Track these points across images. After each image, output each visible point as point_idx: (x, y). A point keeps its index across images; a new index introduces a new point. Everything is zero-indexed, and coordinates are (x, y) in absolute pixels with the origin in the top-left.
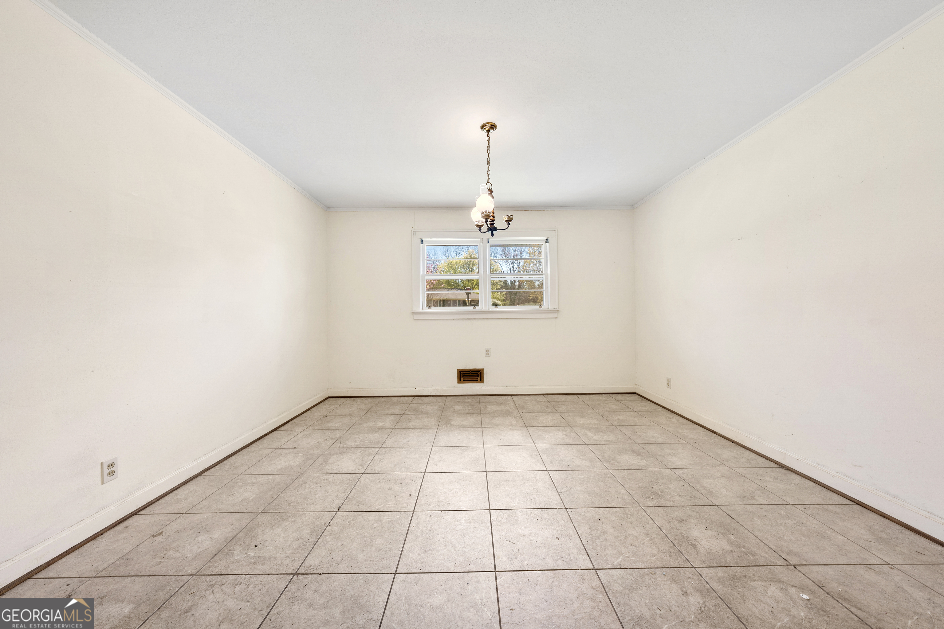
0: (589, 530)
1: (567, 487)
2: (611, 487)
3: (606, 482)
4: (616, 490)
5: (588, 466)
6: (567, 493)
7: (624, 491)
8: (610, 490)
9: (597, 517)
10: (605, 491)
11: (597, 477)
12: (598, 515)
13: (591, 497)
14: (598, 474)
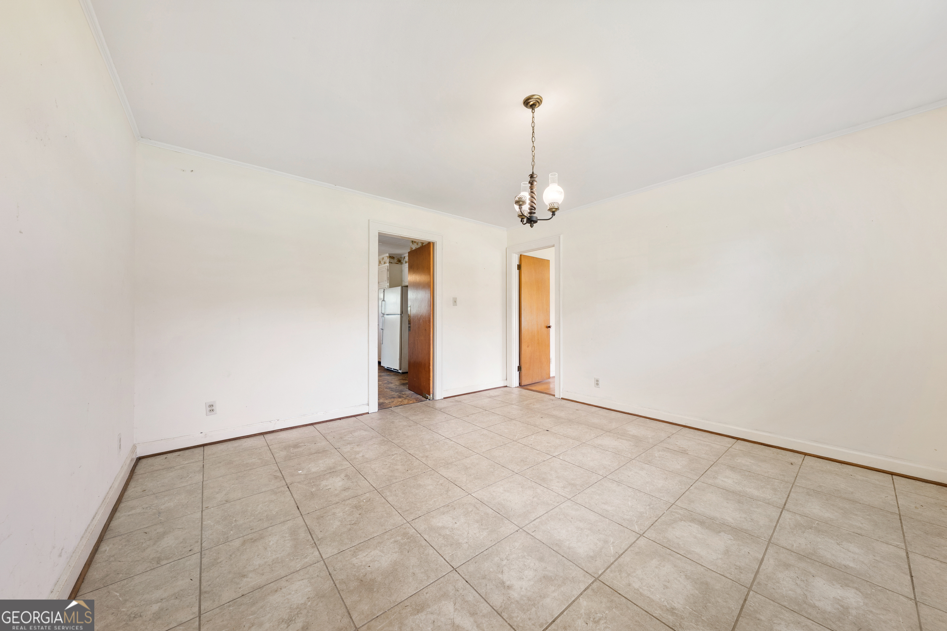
0: (412, 463)
1: (441, 484)
2: (402, 499)
3: (408, 502)
4: (398, 498)
5: (433, 517)
6: (438, 480)
7: (389, 499)
8: (403, 495)
9: (409, 472)
10: (407, 493)
11: (418, 506)
12: (409, 473)
13: (418, 483)
14: (419, 511)
